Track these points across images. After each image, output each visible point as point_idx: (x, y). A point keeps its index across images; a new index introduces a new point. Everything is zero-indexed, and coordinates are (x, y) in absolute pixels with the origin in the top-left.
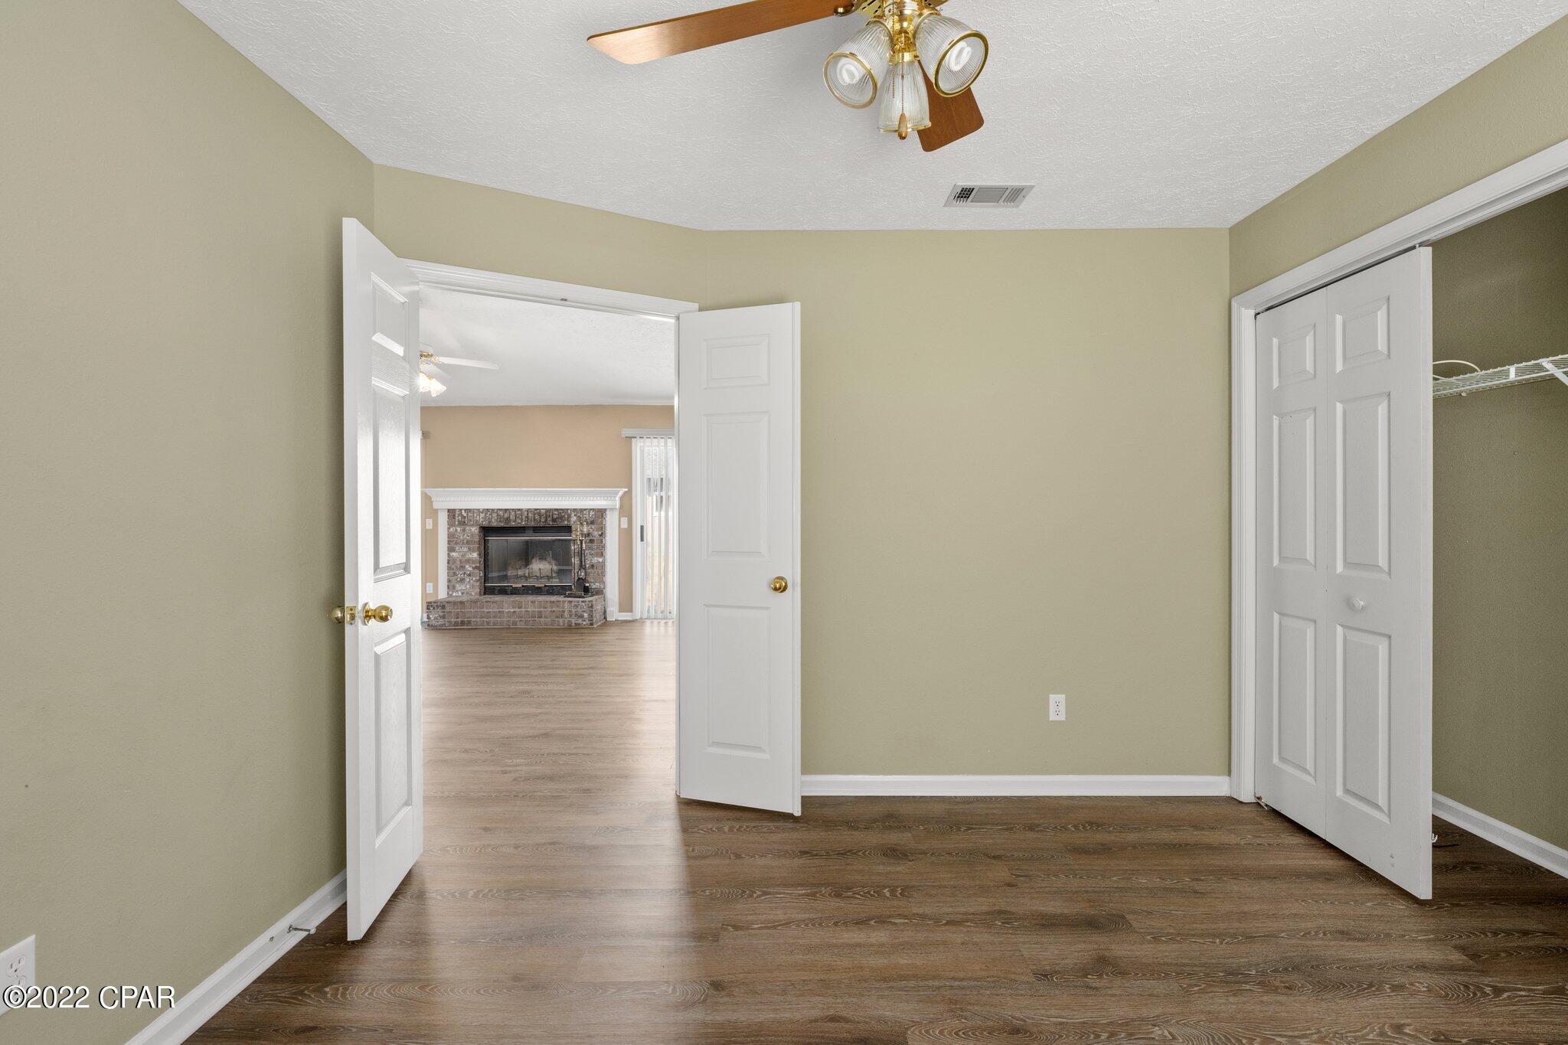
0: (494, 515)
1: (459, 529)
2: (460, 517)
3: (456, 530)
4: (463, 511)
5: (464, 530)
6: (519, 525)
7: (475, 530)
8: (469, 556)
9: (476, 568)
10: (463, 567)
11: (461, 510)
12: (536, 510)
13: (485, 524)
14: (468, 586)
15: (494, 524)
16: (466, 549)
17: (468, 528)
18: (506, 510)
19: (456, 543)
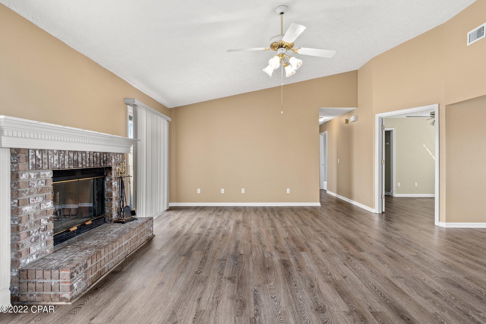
0: (67, 157)
1: (32, 175)
2: (34, 160)
3: (30, 176)
4: (37, 152)
5: (38, 176)
6: (84, 167)
7: (49, 174)
8: (44, 207)
9: (51, 218)
10: (38, 222)
11: (35, 150)
12: (94, 152)
13: (58, 166)
14: (43, 244)
15: (66, 167)
16: (40, 199)
17: (42, 173)
18: (75, 152)
19: (30, 193)
